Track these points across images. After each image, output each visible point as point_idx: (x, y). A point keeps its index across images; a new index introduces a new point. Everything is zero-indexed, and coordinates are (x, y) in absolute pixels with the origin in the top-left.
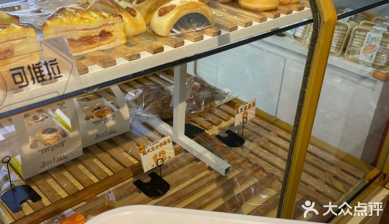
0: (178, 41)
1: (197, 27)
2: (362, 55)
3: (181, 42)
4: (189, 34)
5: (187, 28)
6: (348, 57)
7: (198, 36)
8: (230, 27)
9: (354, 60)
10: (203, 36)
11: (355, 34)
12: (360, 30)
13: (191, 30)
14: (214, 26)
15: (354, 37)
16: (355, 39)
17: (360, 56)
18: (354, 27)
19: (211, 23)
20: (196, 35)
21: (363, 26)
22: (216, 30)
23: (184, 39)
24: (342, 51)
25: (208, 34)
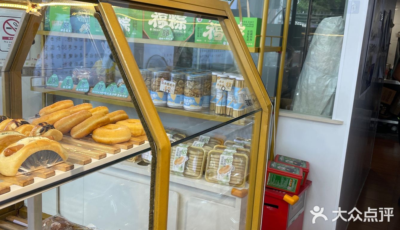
0: (27, 179)
1: (48, 163)
2: (219, 176)
3: (30, 181)
4: (39, 171)
5: (36, 166)
6: (208, 178)
7: (49, 172)
8: (83, 161)
9: (213, 181)
10: (55, 172)
11: (210, 158)
12: (214, 153)
13: (41, 167)
14: (66, 161)
15: (210, 160)
16: (211, 162)
17: (218, 176)
18: (209, 151)
19: (63, 159)
20: (47, 172)
21: (216, 149)
22: (69, 164)
23: (34, 177)
24: (202, 173)
25: (60, 170)
